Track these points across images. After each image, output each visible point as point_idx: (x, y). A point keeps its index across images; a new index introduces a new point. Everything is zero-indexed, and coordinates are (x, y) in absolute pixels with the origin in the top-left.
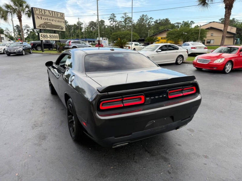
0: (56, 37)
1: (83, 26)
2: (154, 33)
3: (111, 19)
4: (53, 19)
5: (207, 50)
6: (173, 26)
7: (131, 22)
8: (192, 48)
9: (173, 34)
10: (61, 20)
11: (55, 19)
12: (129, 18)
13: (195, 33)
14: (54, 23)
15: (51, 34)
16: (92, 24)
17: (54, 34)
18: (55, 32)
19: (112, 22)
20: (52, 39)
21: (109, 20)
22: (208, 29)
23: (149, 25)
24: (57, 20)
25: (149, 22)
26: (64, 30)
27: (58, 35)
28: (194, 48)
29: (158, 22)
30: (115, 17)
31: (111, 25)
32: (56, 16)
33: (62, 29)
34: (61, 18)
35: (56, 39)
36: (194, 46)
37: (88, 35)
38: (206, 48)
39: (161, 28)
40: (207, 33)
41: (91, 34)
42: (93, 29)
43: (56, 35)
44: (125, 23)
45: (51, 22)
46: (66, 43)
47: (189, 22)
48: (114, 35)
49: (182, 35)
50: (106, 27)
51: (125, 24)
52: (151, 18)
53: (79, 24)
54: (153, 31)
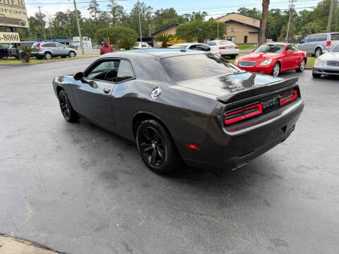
0: (15, 38)
1: (46, 19)
2: (156, 29)
3: (91, 8)
4: (6, 8)
5: (238, 50)
6: (181, 19)
7: (122, 12)
8: (220, 48)
9: (185, 30)
10: (21, 10)
11: (9, 8)
12: (118, 7)
13: (212, 28)
14: (8, 15)
15: (7, 33)
16: (60, 16)
17: (11, 34)
18: (12, 29)
19: (94, 14)
20: (8, 42)
21: (89, 9)
22: (227, 22)
23: (149, 17)
24: (14, 9)
25: (148, 14)
26: (27, 26)
27: (17, 34)
28: (223, 48)
29: (160, 13)
30: (98, 5)
31: (93, 18)
32: (11, 3)
33: (24, 25)
34: (19, 7)
35: (16, 42)
36: (223, 46)
37: (56, 33)
38: (236, 48)
39: (165, 22)
40: (228, 27)
41: (61, 31)
42: (64, 23)
43: (14, 34)
44: (113, 14)
45: (4, 13)
46: (32, 47)
47: (201, 13)
48: (101, 32)
49: (197, 31)
50: (84, 21)
51: (114, 16)
52: (149, 7)
53: (40, 16)
54: (154, 27)
